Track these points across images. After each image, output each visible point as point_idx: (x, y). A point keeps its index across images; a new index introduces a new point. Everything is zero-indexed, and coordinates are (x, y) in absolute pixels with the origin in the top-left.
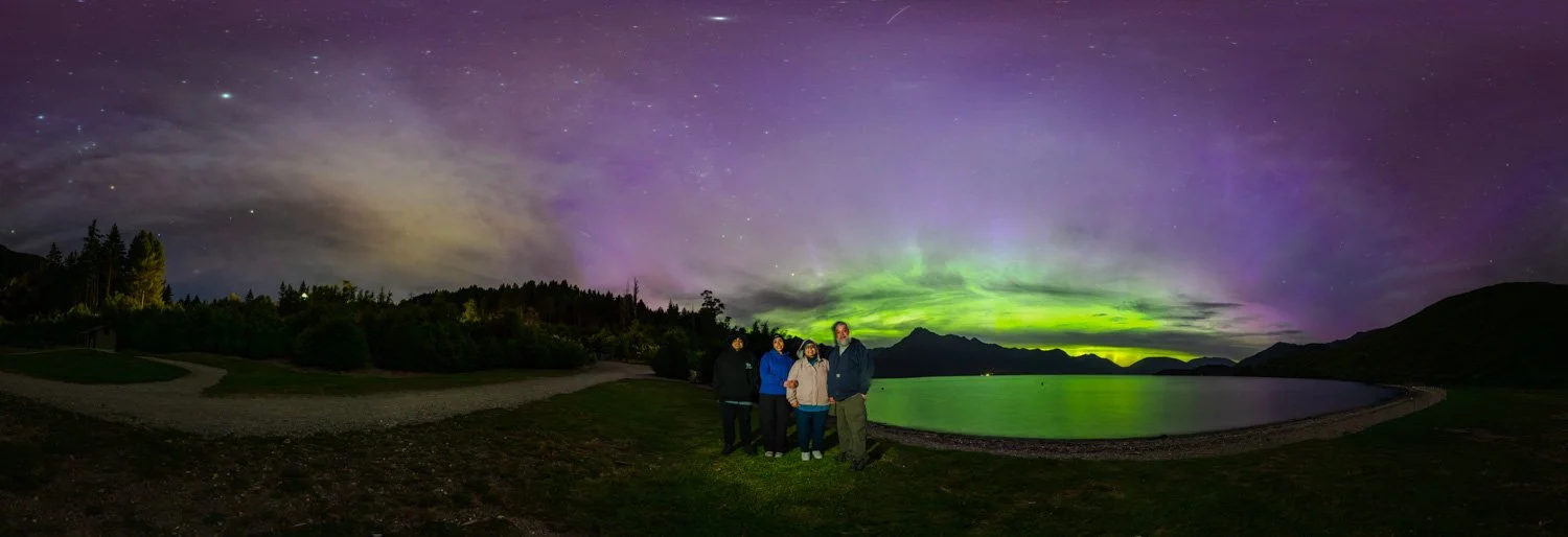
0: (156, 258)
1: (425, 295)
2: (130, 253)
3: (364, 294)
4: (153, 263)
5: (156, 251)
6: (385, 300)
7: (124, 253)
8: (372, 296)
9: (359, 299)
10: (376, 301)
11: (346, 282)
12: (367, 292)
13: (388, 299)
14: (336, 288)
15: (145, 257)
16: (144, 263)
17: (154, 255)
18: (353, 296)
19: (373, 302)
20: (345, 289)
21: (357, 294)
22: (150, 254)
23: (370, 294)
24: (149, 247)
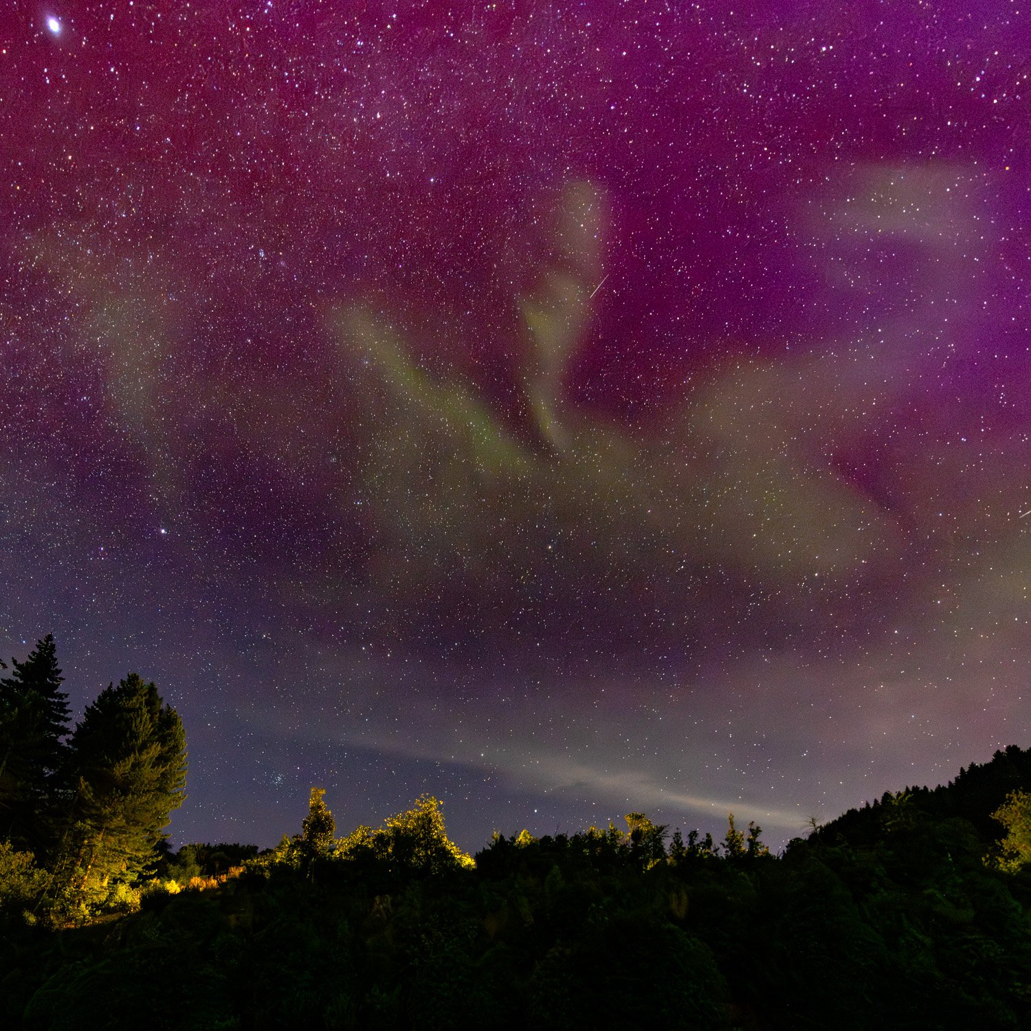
0: (161, 760)
1: (852, 813)
2: (82, 731)
3: (685, 841)
4: (149, 773)
5: (163, 741)
6: (745, 847)
7: (65, 731)
8: (708, 843)
9: (678, 856)
10: (722, 853)
11: (638, 818)
12: (693, 835)
13: (753, 844)
14: (614, 836)
15: (128, 751)
16: (121, 769)
17: (155, 750)
18: (659, 852)
19: (714, 860)
20: (637, 835)
21: (667, 843)
22: (143, 747)
23: (701, 838)
24: (144, 725)
